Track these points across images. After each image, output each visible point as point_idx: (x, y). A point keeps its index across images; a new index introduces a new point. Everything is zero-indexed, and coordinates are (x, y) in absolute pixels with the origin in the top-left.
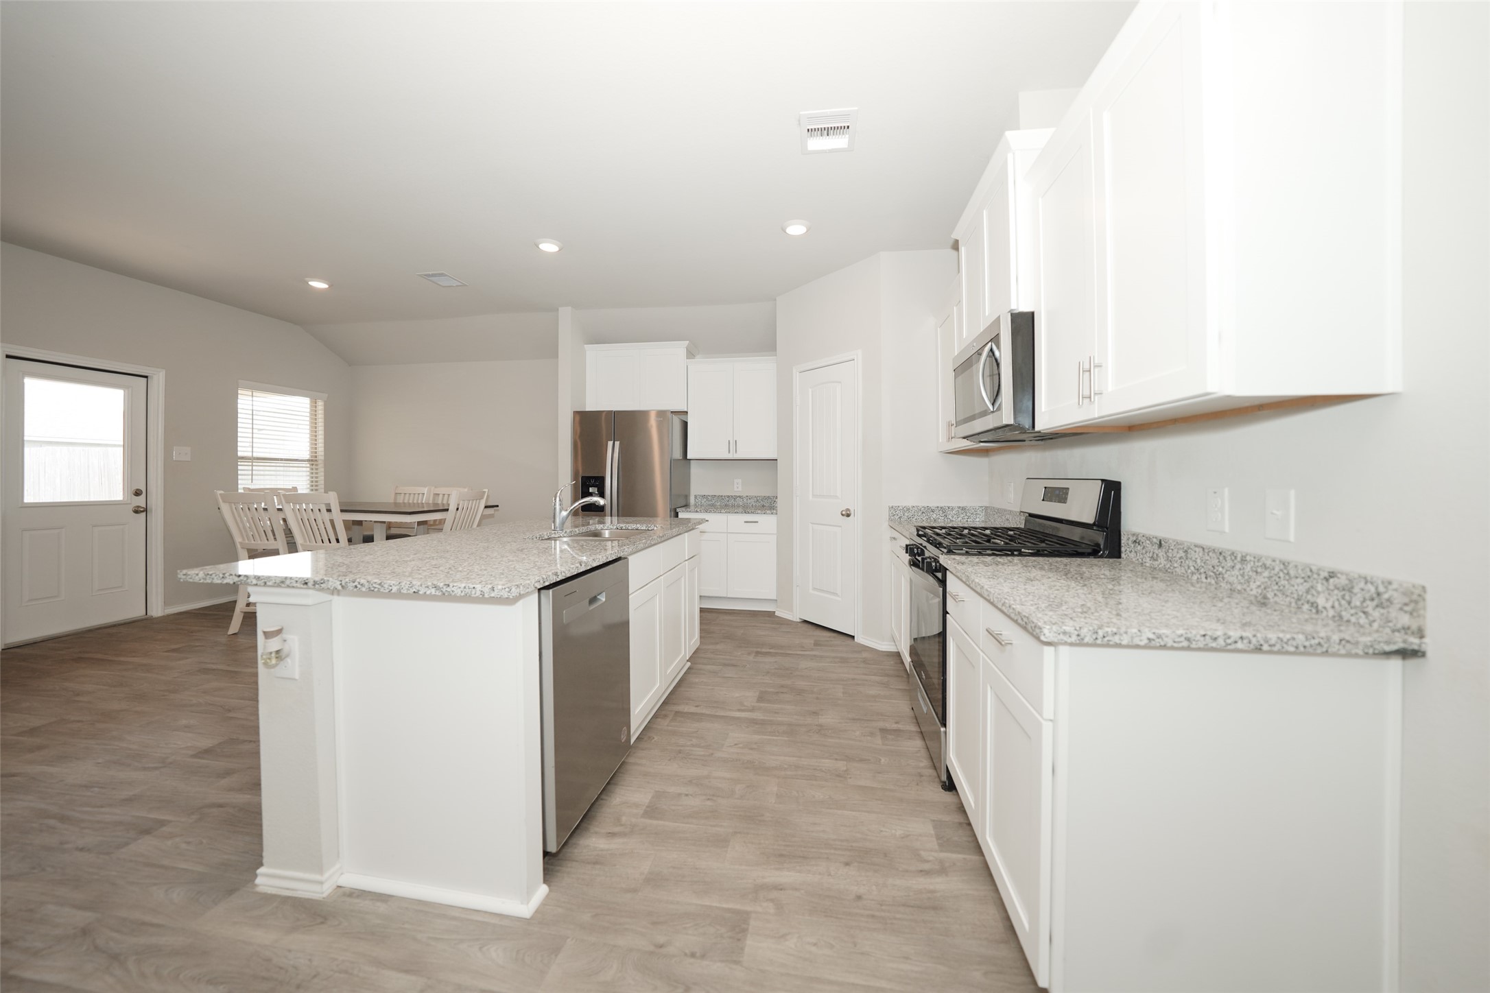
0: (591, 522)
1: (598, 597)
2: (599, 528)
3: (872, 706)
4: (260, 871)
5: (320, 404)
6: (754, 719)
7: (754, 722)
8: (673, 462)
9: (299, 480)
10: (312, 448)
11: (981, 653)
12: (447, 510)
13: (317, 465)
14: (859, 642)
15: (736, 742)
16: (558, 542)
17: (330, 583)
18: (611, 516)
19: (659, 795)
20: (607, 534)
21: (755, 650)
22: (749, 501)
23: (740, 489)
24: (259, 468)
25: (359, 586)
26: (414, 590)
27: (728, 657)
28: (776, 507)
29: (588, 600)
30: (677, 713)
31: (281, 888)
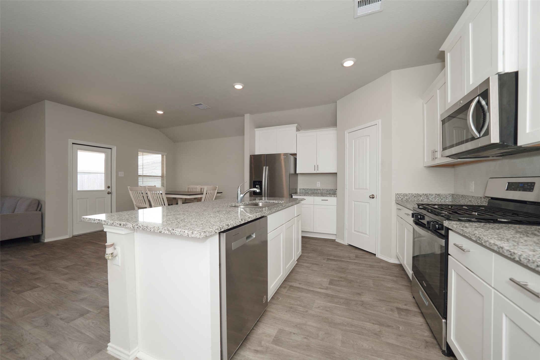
0: (257, 199)
1: (252, 235)
2: (258, 202)
3: (390, 293)
4: (109, 344)
5: (165, 156)
6: (328, 294)
7: (327, 295)
8: (290, 175)
9: (158, 183)
10: (162, 172)
11: (493, 290)
12: (203, 194)
13: (164, 178)
14: (378, 257)
15: (319, 306)
16: (239, 208)
17: (129, 225)
18: (265, 197)
19: (281, 331)
20: (261, 204)
21: (327, 257)
22: (324, 191)
23: (319, 186)
24: (145, 179)
25: (139, 227)
26: (160, 231)
27: (314, 260)
28: (337, 194)
29: (245, 237)
30: (291, 286)
31: (115, 354)
